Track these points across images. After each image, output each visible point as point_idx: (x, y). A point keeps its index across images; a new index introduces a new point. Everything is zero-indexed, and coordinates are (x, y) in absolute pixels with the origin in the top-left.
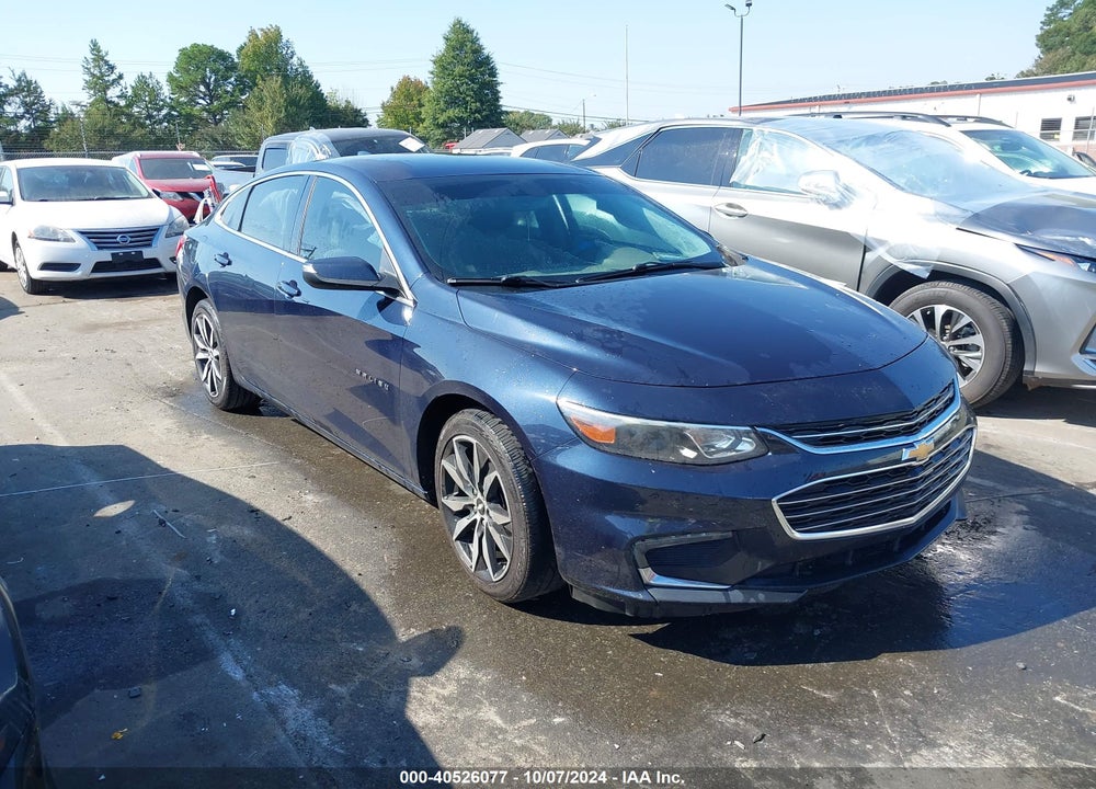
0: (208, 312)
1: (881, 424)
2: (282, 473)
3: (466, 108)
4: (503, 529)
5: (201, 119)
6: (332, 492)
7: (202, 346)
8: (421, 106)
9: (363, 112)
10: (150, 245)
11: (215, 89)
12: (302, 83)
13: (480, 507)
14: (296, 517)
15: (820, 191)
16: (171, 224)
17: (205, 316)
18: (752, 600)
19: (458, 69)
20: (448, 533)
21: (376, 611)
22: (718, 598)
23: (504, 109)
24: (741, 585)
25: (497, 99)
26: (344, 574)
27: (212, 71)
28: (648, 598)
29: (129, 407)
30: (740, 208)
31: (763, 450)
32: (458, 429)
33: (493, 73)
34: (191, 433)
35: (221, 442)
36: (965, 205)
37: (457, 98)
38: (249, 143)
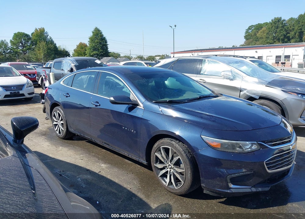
0: (59, 110)
1: (276, 142)
2: (90, 158)
3: (99, 51)
4: (181, 174)
5: (20, 53)
6: (109, 163)
7: (55, 120)
8: (86, 50)
9: (68, 52)
10: (22, 90)
11: (24, 44)
12: (51, 43)
13: (170, 167)
14: (102, 171)
15: (227, 76)
16: (28, 83)
17: (58, 111)
18: (258, 190)
19: (96, 41)
20: (156, 175)
21: (141, 199)
22: (249, 190)
23: (109, 52)
24: (254, 186)
25: (107, 49)
26: (125, 189)
27: (24, 40)
28: (231, 192)
29: (32, 139)
30: (204, 80)
31: (259, 148)
32: (163, 144)
33: (106, 42)
34: (56, 146)
35: (67, 149)
36: (266, 80)
37: (96, 48)
38: (36, 60)
